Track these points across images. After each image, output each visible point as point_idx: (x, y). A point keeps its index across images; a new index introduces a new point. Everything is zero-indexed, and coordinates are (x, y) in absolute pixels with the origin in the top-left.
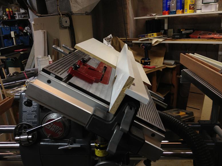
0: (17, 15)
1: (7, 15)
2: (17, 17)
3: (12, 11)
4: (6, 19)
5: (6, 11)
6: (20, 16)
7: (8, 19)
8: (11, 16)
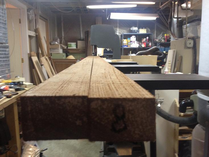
1: (164, 39)
3: (169, 36)
4: (163, 42)
5: (164, 36)
7: (165, 42)
8: (167, 39)
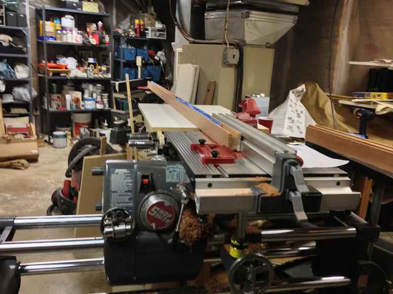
0: (150, 32)
1: (135, 30)
2: (150, 35)
3: (144, 25)
4: (133, 36)
5: (134, 23)
6: (154, 34)
8: (140, 31)
